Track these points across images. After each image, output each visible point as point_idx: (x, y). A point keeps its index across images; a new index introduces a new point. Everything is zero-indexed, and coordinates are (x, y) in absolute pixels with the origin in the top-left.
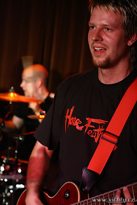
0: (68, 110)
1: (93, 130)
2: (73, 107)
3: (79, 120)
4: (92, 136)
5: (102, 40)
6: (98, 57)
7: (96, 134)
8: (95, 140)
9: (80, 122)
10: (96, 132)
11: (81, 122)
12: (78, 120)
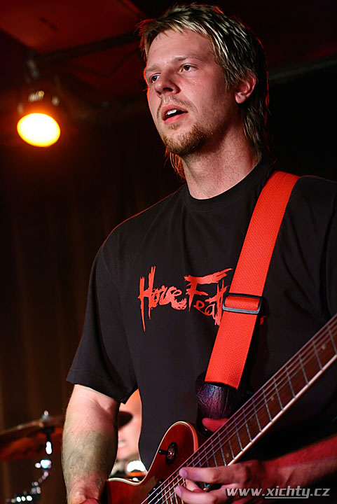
0: (142, 281)
1: (206, 301)
2: (153, 271)
3: (175, 289)
4: (207, 314)
5: (178, 90)
6: (176, 127)
7: (213, 307)
8: (214, 320)
9: (179, 293)
10: (212, 303)
11: (179, 291)
12: (172, 288)
